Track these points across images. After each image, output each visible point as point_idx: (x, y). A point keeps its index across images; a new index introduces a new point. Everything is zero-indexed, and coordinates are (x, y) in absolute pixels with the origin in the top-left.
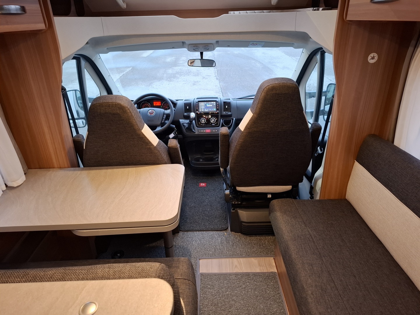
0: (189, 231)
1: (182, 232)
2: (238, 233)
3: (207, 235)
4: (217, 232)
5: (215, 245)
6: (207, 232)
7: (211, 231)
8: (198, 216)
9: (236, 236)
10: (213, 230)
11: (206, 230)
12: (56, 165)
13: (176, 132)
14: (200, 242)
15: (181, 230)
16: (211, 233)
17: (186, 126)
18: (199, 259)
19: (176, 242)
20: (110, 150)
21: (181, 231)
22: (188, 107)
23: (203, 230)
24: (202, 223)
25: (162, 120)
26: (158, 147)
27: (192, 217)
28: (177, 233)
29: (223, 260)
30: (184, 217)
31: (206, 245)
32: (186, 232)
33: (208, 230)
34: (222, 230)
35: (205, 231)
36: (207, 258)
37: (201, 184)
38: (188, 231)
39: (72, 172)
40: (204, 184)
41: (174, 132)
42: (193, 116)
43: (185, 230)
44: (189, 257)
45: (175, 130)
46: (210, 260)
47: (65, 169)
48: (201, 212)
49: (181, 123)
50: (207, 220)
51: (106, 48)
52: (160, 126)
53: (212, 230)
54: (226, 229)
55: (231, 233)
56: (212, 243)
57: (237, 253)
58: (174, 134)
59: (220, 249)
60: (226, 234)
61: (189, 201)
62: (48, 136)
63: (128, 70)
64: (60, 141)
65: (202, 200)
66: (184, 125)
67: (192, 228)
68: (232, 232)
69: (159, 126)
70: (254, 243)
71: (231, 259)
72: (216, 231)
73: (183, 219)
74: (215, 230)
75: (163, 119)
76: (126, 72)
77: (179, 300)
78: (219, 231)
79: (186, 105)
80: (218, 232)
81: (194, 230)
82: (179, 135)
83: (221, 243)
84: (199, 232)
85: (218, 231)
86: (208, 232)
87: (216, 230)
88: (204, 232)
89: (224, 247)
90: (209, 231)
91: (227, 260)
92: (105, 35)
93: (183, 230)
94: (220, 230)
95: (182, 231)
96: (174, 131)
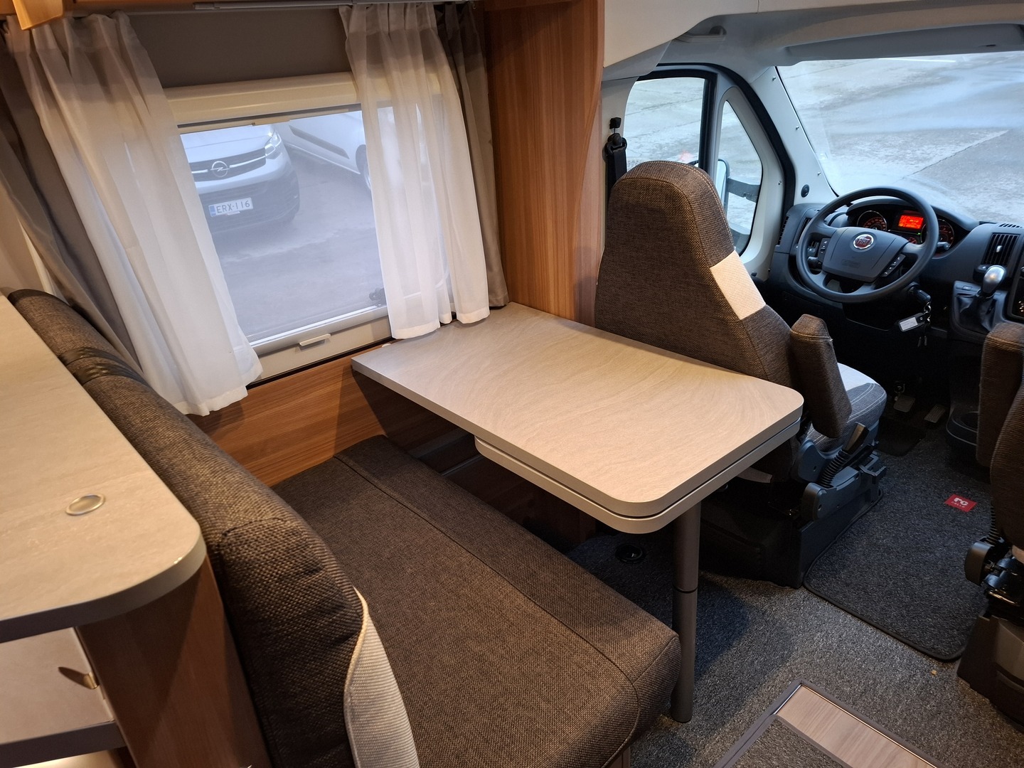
0: (827, 601)
1: (806, 593)
2: (981, 697)
3: (871, 641)
4: (909, 651)
5: (875, 680)
6: (879, 634)
7: (894, 638)
8: (881, 577)
9: (967, 699)
10: (900, 638)
11: (878, 626)
12: (553, 307)
13: (927, 316)
14: (835, 645)
15: (807, 585)
16: (890, 642)
17: (966, 304)
18: (802, 684)
19: (771, 607)
20: (639, 301)
21: (805, 587)
22: (999, 247)
23: (869, 621)
24: (879, 601)
25: (886, 269)
26: (750, 324)
27: (861, 572)
28: (791, 587)
29: (869, 733)
30: (837, 560)
31: (846, 663)
32: (815, 600)
33: (885, 630)
34: (930, 656)
35: (874, 626)
36: (825, 693)
37: (957, 500)
38: (824, 599)
39: (566, 329)
40: (964, 503)
41: (920, 314)
42: (998, 276)
43: (818, 593)
44: (779, 661)
45: (928, 309)
46: (830, 706)
47: (564, 320)
48: (899, 574)
49: (956, 292)
50: (902, 602)
51: (782, 48)
52: (873, 286)
53: (896, 636)
54: (945, 661)
55: (957, 681)
56: (872, 668)
57: (929, 743)
58: (918, 320)
59: (881, 698)
60: (934, 672)
61: (881, 527)
62: (550, 241)
63: (990, 136)
64: (567, 256)
65: (925, 541)
66: (960, 301)
67: (840, 597)
68: (961, 680)
69: (868, 283)
70: (1016, 755)
71: (894, 746)
72: (906, 647)
73: (831, 564)
74: (908, 642)
75: (889, 265)
76: (981, 141)
77: (359, 624)
78: (918, 651)
79: (996, 238)
80: (915, 654)
81: (841, 606)
82: (935, 326)
83: (900, 685)
84: (854, 620)
85: (915, 649)
86: (883, 635)
87: (911, 644)
88: (870, 629)
89: (900, 702)
90: (888, 634)
91: (884, 740)
92: (760, 11)
93: (810, 588)
94: (923, 649)
95: (807, 589)
96: (923, 312)
